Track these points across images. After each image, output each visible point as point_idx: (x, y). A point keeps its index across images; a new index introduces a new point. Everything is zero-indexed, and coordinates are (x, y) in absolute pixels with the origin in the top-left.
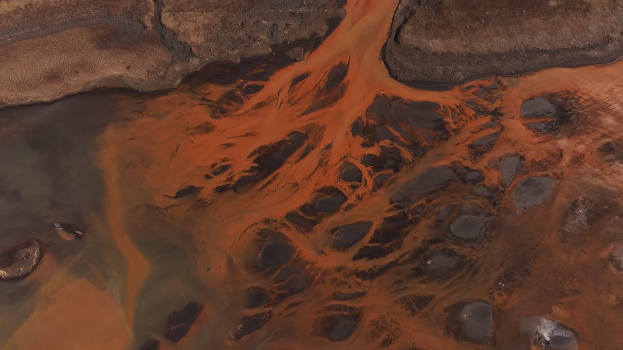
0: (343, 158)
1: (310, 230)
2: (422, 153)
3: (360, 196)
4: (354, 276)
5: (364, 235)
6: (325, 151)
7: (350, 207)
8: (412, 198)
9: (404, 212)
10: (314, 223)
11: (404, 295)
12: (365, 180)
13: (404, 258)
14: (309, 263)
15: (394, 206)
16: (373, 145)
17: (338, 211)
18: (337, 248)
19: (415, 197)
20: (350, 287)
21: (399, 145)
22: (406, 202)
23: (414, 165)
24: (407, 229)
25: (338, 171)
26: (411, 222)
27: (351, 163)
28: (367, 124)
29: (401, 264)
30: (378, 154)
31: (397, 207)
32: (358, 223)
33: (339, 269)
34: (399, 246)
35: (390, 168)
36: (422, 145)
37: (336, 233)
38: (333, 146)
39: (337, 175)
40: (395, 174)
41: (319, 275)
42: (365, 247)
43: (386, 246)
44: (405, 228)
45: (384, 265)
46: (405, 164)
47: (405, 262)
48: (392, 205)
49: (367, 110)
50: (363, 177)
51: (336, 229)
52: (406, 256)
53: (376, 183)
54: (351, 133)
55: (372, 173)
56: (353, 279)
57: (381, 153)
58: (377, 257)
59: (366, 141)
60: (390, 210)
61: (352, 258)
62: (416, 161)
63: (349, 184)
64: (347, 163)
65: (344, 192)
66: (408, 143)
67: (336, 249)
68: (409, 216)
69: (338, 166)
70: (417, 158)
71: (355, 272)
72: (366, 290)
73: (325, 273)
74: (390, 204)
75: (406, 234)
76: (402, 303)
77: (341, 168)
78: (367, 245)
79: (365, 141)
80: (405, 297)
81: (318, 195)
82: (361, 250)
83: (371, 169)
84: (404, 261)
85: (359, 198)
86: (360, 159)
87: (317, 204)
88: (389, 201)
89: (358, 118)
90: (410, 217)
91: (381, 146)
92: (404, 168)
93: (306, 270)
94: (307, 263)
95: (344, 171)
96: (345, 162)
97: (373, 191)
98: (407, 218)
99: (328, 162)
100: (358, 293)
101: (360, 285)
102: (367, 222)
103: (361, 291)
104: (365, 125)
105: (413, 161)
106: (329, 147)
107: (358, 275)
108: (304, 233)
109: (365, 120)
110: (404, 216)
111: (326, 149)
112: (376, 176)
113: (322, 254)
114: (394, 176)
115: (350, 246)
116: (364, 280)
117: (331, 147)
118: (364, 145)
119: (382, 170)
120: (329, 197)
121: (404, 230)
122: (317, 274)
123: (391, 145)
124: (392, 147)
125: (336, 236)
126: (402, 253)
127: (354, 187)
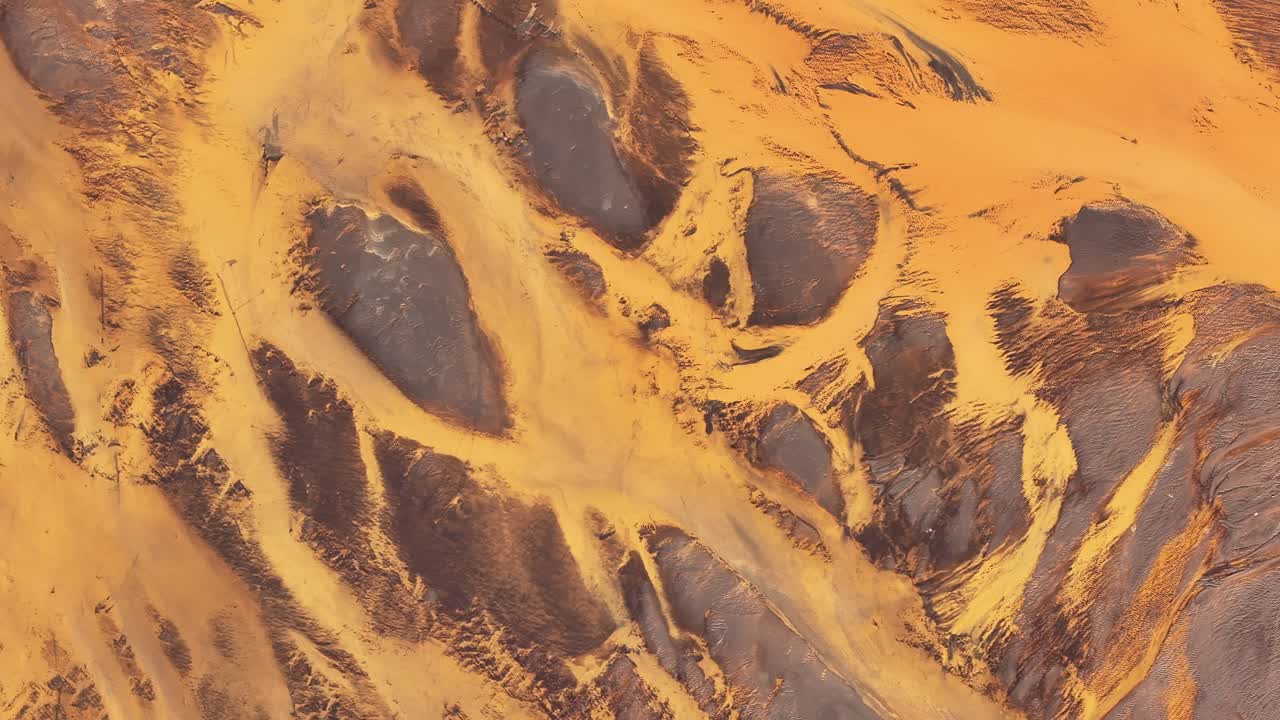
0: (896, 186)
1: (392, 57)
2: (1022, 692)
3: (664, 335)
4: (158, 375)
5: (417, 392)
6: (922, 57)
7: (582, 278)
8: (710, 668)
9: (610, 628)
10: (439, 72)
11: (102, 689)
12: (771, 352)
13: (319, 664)
14: (191, 85)
15: (635, 557)
16: (1018, 364)
17: (543, 212)
18: (311, 238)
19: (719, 686)
20: (94, 359)
21: (1052, 533)
22: (675, 632)
23: (929, 648)
24: (504, 659)
25: (803, 168)
26: (552, 679)
27: (866, 242)
28: (1160, 305)
29: (282, 652)
30: (960, 409)
31: (631, 580)
32: (486, 350)
33: (186, 276)
34: (391, 619)
35: (884, 495)
36: (1075, 686)
37: (406, 221)
38: (962, 106)
39: (779, 167)
40: (847, 532)
41: (135, 161)
42: (344, 413)
43: (380, 544)
44: (508, 644)
45: (256, 545)
46: (927, 589)
47: (297, 674)
48: (641, 547)
49: (1252, 289)
50: (792, 331)
51: (425, 213)
52: (335, 676)
53: (764, 424)
54: (1070, 207)
55: (831, 390)
56: (144, 371)
57: (965, 430)
58: (297, 495)
59: (1035, 319)
60: (607, 539)
61: (266, 346)
62: (958, 660)
63: (732, 251)
64: (863, 218)
65: (672, 225)
66: (1074, 592)
67: (303, 234)
68: (590, 660)
69: (838, 162)
70: (979, 665)
71: (189, 375)
72: (91, 461)
73: (150, 194)
74: (644, 532)
75: (473, 658)
76: (56, 683)
77: (820, 182)
78: (360, 423)
79: (1039, 306)
80: (89, 699)
81: (620, 61)
82: (322, 392)
83: (850, 376)
84: (304, 668)
85: (649, 328)
86: (909, 292)
87: (561, 69)
88: (661, 519)
89: (1191, 242)
90: (586, 671)
91: (1021, 419)
92: (901, 587)
93: (147, 76)
94: (192, 75)
95: (812, 203)
96: (872, 202)
97: (714, 412)
98: (577, 650)
99: (853, 89)
100: (71, 414)
101: (118, 416)
102: (501, 403)
103: (85, 428)
104: (1151, 293)
105: (955, 642)
106: (952, 76)
107: (168, 394)
108: (365, 23)
109: (1181, 284)
110: (585, 634)
111: (933, 64)
112: (813, 413)
113: (258, 156)
114: (832, 531)
115: (341, 317)
116: (150, 434)
117: (957, 96)
118: (1009, 309)
119: (858, 448)
120: (624, 133)
121: (493, 644)
122: (133, 147)
123: (1041, 483)
124: (1030, 490)
125: (386, 221)
126: (351, 644)
127: (714, 286)
